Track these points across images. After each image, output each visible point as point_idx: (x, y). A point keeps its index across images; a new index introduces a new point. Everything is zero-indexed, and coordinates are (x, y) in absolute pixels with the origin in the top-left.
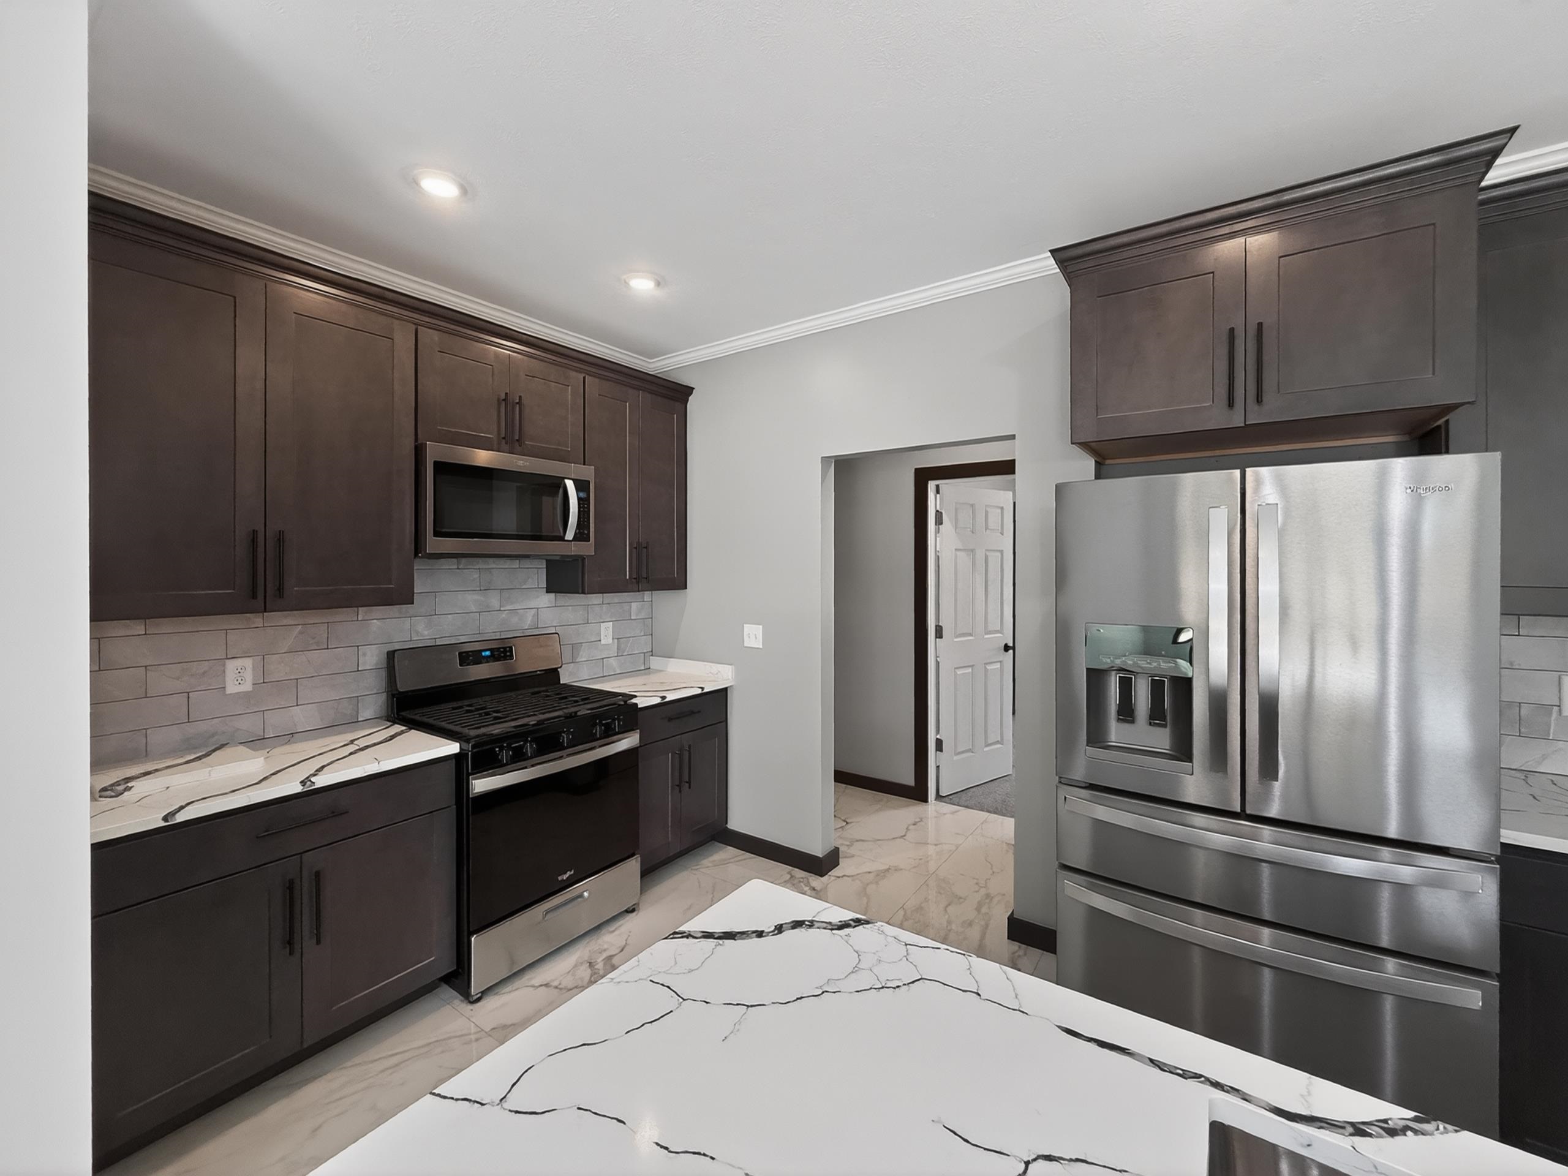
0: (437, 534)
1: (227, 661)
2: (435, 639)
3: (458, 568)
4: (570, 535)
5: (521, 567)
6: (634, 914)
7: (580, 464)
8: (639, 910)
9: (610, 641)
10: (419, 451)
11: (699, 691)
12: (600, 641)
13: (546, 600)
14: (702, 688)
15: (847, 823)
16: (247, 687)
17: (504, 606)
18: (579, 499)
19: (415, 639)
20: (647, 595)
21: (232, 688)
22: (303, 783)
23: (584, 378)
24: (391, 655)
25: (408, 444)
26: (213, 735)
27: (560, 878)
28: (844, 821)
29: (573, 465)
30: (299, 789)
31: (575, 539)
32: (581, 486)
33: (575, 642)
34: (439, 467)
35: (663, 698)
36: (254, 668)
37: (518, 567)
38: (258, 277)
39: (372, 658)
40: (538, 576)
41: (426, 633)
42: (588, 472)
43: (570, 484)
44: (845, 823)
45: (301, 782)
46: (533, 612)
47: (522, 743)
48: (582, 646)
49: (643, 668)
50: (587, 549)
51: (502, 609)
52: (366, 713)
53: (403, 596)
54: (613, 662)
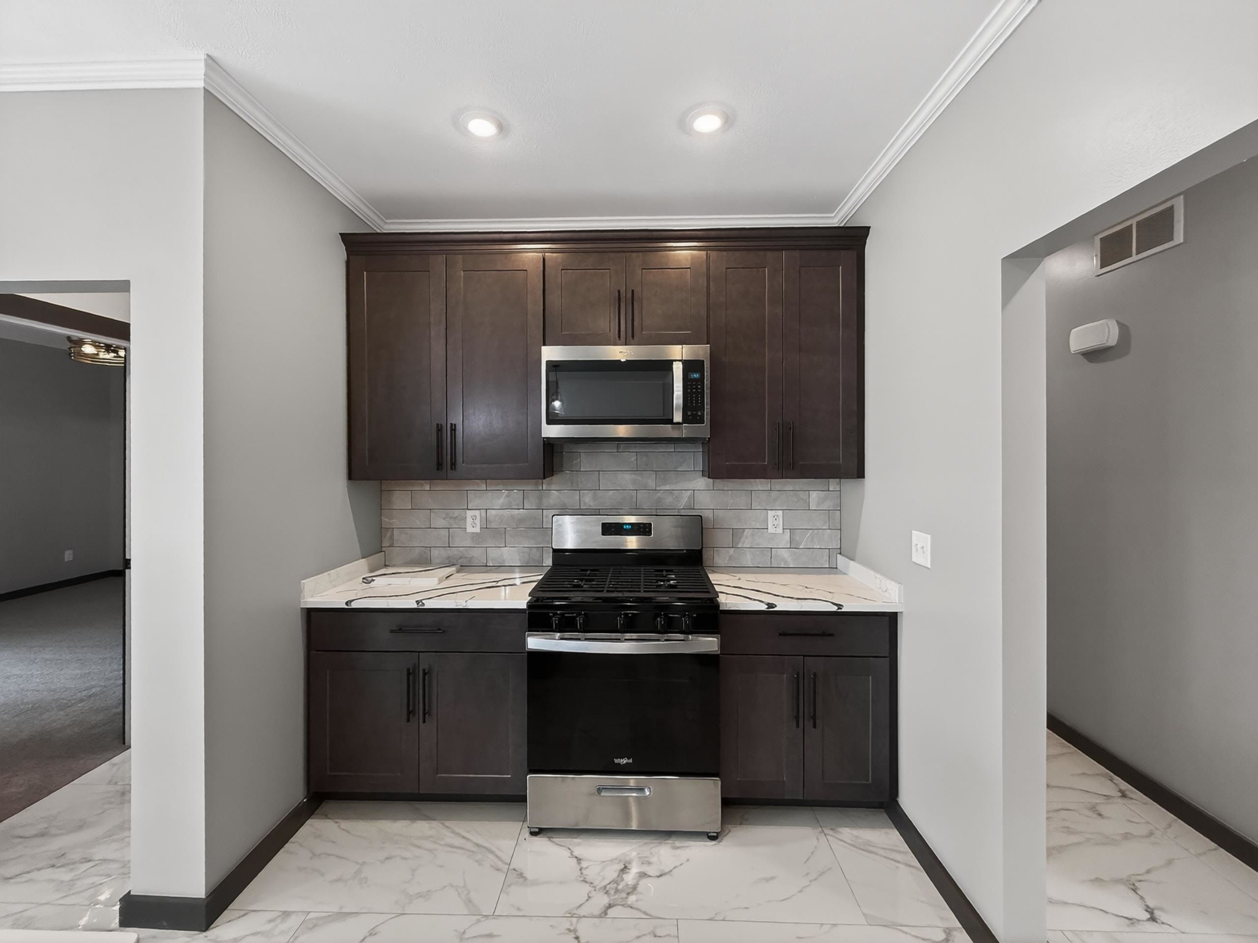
0: (549, 422)
1: (467, 511)
2: (599, 509)
3: (617, 452)
4: (677, 418)
5: (676, 451)
6: (713, 843)
8: (720, 842)
9: (780, 530)
11: (835, 609)
12: (767, 529)
13: (701, 483)
14: (840, 606)
15: (1153, 919)
16: (477, 530)
17: (659, 486)
19: (583, 508)
20: (833, 484)
21: (470, 529)
22: (418, 602)
26: (461, 558)
27: (616, 761)
28: (1150, 911)
30: (415, 606)
31: (686, 421)
32: (693, 366)
33: (735, 527)
34: (553, 366)
35: (770, 605)
36: (481, 518)
37: (673, 451)
38: (442, 254)
41: (591, 504)
42: (702, 352)
43: (677, 367)
44: (1148, 916)
45: (416, 601)
46: (689, 493)
47: (575, 615)
48: (744, 531)
49: (828, 566)
50: (701, 431)
51: (657, 489)
52: (548, 561)
54: (785, 554)
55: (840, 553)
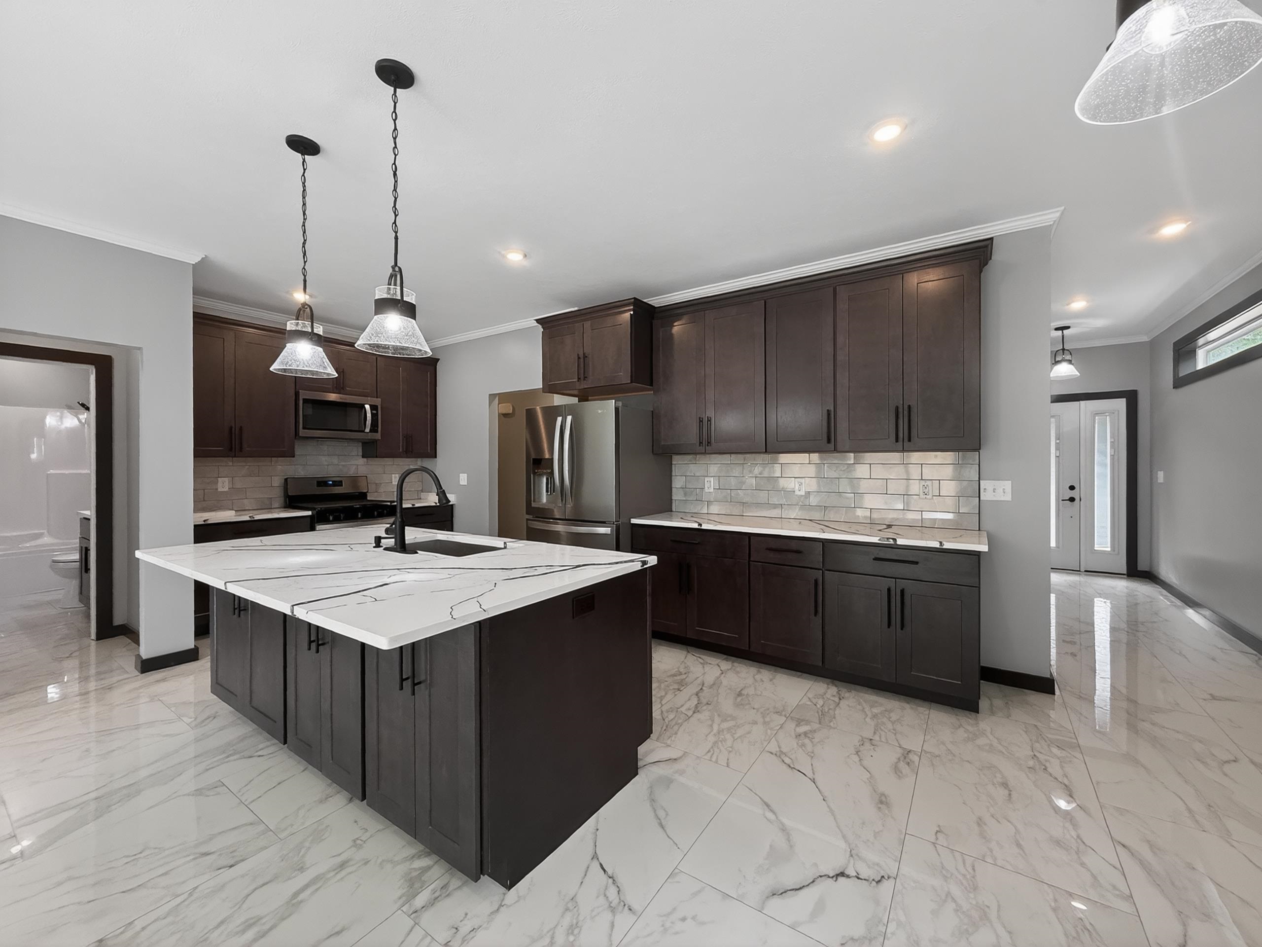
0: (304, 428)
1: (218, 478)
2: (306, 475)
3: (316, 444)
4: (367, 430)
7: (374, 397)
10: (297, 394)
11: (434, 504)
12: (392, 482)
13: (362, 461)
16: (226, 489)
17: (340, 463)
18: (372, 414)
19: (297, 475)
21: (220, 489)
23: (377, 358)
24: (286, 480)
25: (292, 392)
29: (369, 398)
30: (250, 519)
31: (371, 431)
32: (373, 407)
33: (375, 481)
34: (306, 401)
35: (413, 505)
36: (229, 482)
37: (349, 445)
38: (232, 330)
39: (277, 482)
40: (358, 450)
41: (302, 473)
42: (378, 402)
43: (367, 407)
46: (354, 467)
48: (380, 484)
50: (378, 436)
52: (277, 505)
53: (290, 454)
55: (422, 492)
